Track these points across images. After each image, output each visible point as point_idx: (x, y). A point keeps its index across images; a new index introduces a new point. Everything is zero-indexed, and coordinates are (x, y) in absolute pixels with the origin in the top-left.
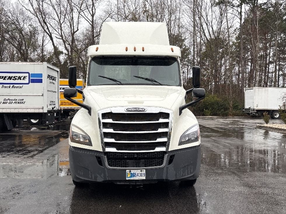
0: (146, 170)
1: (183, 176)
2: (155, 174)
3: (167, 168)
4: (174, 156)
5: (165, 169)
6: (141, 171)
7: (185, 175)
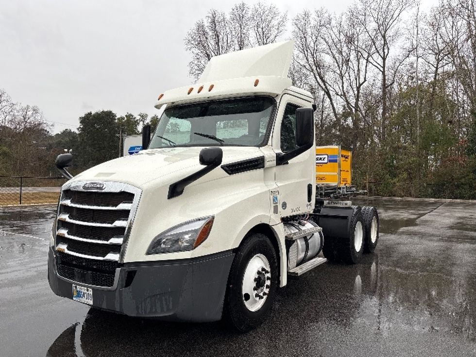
0: (93, 289)
1: (150, 312)
2: (104, 300)
3: (120, 292)
4: (134, 272)
5: (117, 294)
6: (88, 290)
7: (156, 312)
